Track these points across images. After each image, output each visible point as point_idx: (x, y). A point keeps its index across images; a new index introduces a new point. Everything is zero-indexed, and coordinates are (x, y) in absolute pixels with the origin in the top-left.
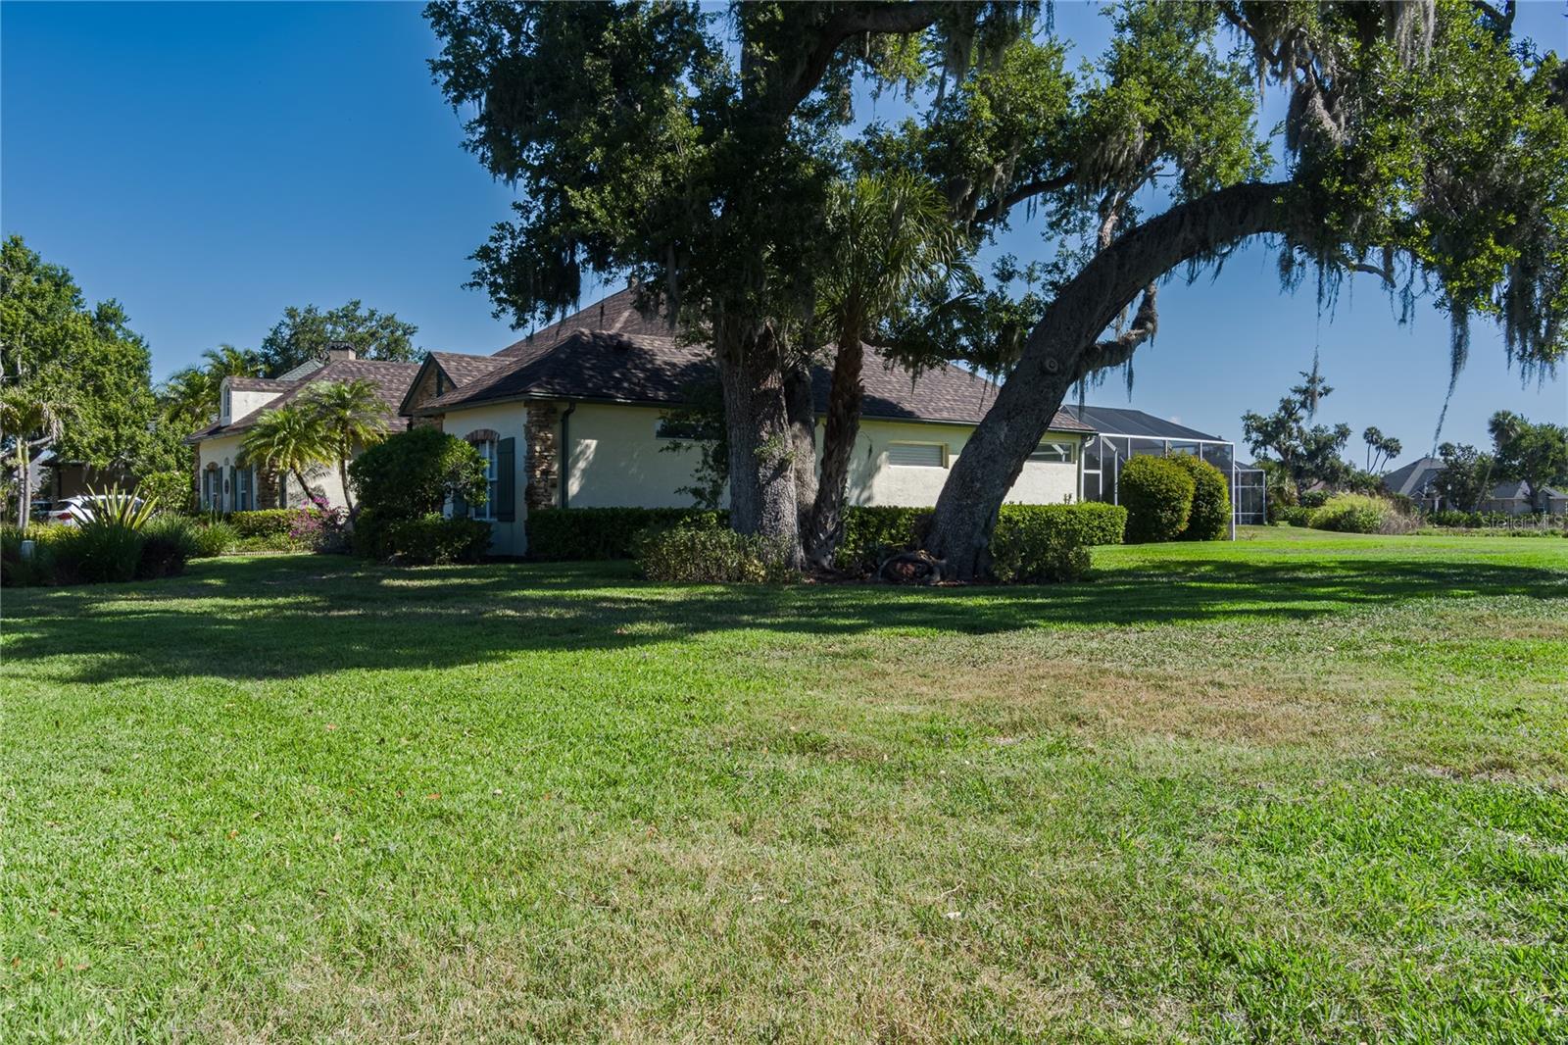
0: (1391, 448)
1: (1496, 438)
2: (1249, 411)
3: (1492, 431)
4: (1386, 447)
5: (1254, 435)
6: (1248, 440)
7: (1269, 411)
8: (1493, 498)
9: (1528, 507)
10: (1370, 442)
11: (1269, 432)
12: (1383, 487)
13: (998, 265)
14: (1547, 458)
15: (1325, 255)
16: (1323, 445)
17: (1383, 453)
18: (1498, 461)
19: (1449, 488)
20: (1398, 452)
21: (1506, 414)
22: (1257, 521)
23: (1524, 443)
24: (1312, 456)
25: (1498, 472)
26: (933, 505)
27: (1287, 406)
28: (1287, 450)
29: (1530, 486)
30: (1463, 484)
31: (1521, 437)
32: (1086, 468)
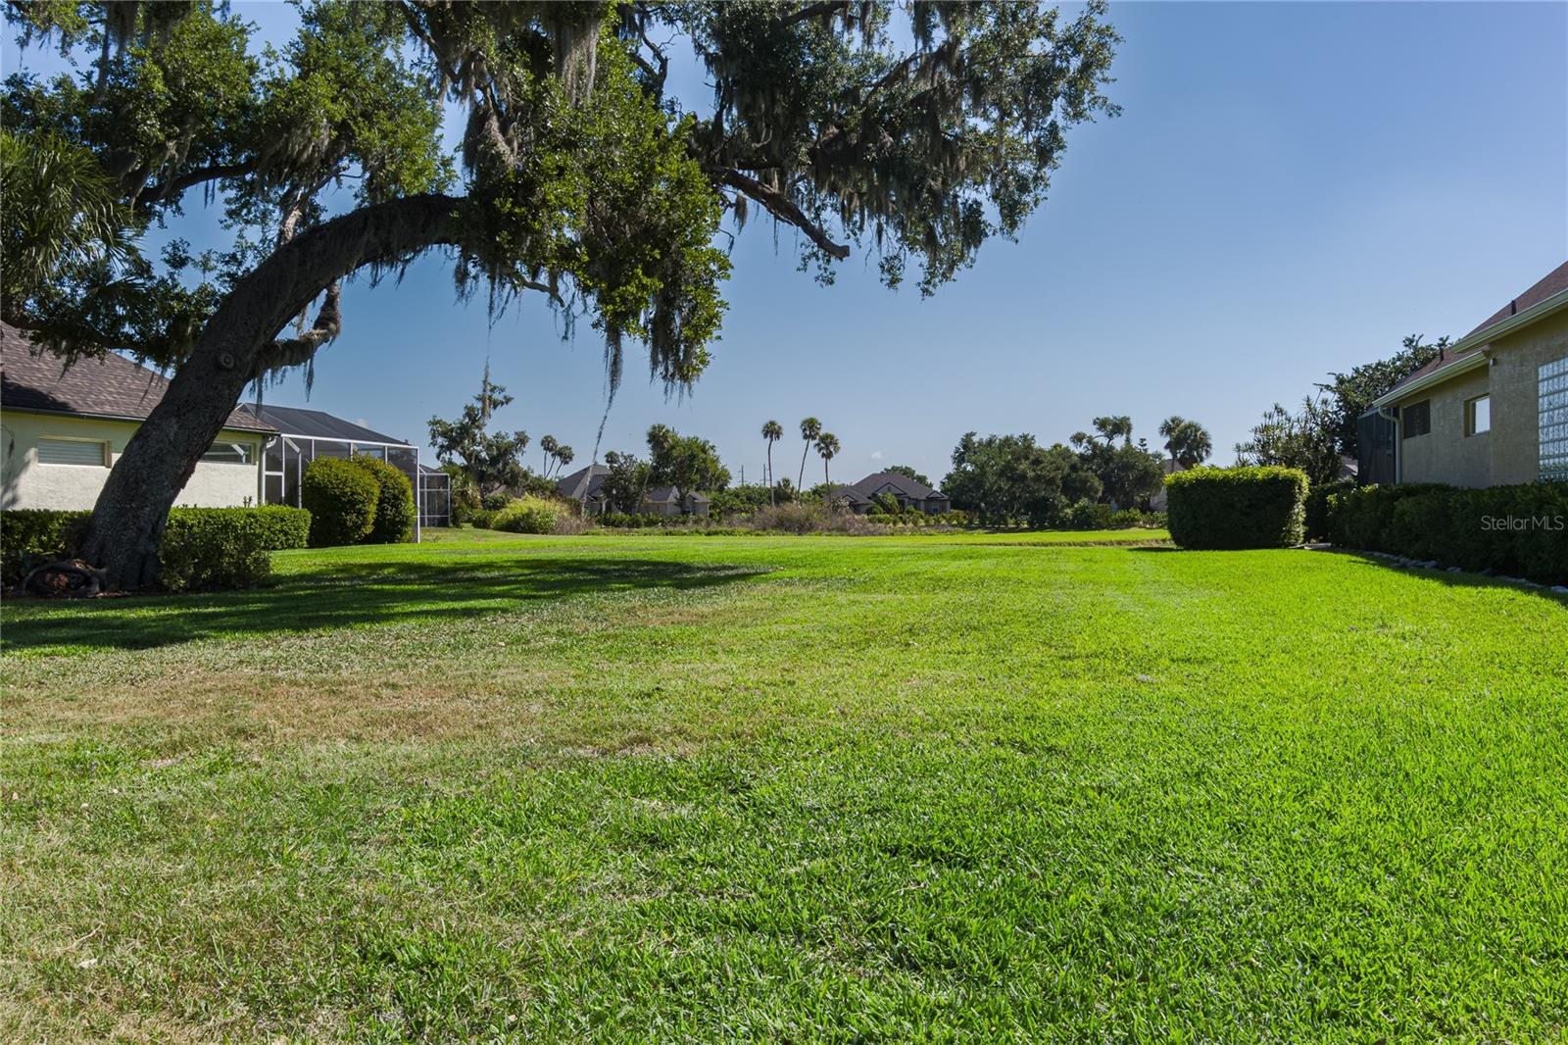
0: (565, 456)
1: (653, 448)
2: (434, 417)
3: (649, 441)
4: (560, 454)
5: (440, 440)
6: (434, 444)
7: (454, 417)
8: (650, 501)
9: (679, 509)
10: (547, 449)
11: (454, 437)
12: (557, 491)
13: (169, 249)
14: (693, 466)
15: (498, 271)
16: (503, 452)
17: (558, 459)
18: (655, 468)
19: (614, 492)
20: (571, 458)
21: (661, 428)
22: (443, 523)
23: (675, 453)
24: (494, 461)
25: (654, 478)
26: (91, 508)
27: (470, 413)
28: (470, 455)
29: (679, 491)
30: (625, 489)
31: (673, 447)
32: (267, 470)
